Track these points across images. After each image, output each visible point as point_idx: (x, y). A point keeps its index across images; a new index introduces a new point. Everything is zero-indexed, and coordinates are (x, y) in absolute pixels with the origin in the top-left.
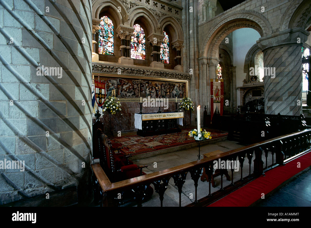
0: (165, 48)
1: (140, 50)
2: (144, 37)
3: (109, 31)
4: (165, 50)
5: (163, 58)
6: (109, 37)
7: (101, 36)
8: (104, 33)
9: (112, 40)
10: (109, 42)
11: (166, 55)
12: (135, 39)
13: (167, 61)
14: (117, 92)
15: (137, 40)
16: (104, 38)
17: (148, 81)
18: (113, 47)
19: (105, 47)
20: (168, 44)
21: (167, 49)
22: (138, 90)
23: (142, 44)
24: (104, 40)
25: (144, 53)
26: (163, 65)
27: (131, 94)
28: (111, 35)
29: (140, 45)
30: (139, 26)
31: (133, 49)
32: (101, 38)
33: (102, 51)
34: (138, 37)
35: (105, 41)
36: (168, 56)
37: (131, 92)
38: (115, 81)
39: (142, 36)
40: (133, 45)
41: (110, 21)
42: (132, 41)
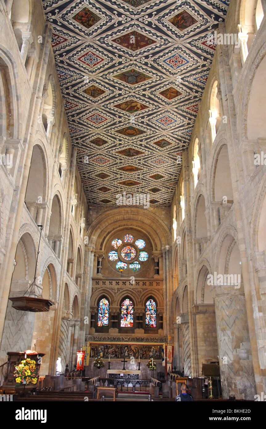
0: (152, 314)
1: (128, 320)
2: (133, 308)
3: (106, 309)
4: (151, 316)
5: (150, 323)
6: (105, 313)
7: (100, 313)
8: (102, 311)
9: (107, 315)
10: (106, 316)
11: (153, 320)
12: (125, 311)
13: (154, 325)
14: (104, 354)
15: (127, 312)
16: (102, 315)
17: (127, 346)
18: (108, 320)
19: (103, 321)
20: (155, 311)
21: (154, 314)
22: (119, 353)
23: (131, 314)
24: (101, 316)
25: (132, 321)
26: (143, 331)
27: (113, 356)
28: (107, 312)
29: (129, 315)
30: (129, 300)
31: (123, 320)
32: (100, 315)
33: (100, 324)
34: (127, 309)
35: (103, 317)
36: (155, 321)
37: (113, 354)
38: (103, 347)
39: (131, 308)
40: (123, 316)
41: (107, 302)
42: (123, 313)
